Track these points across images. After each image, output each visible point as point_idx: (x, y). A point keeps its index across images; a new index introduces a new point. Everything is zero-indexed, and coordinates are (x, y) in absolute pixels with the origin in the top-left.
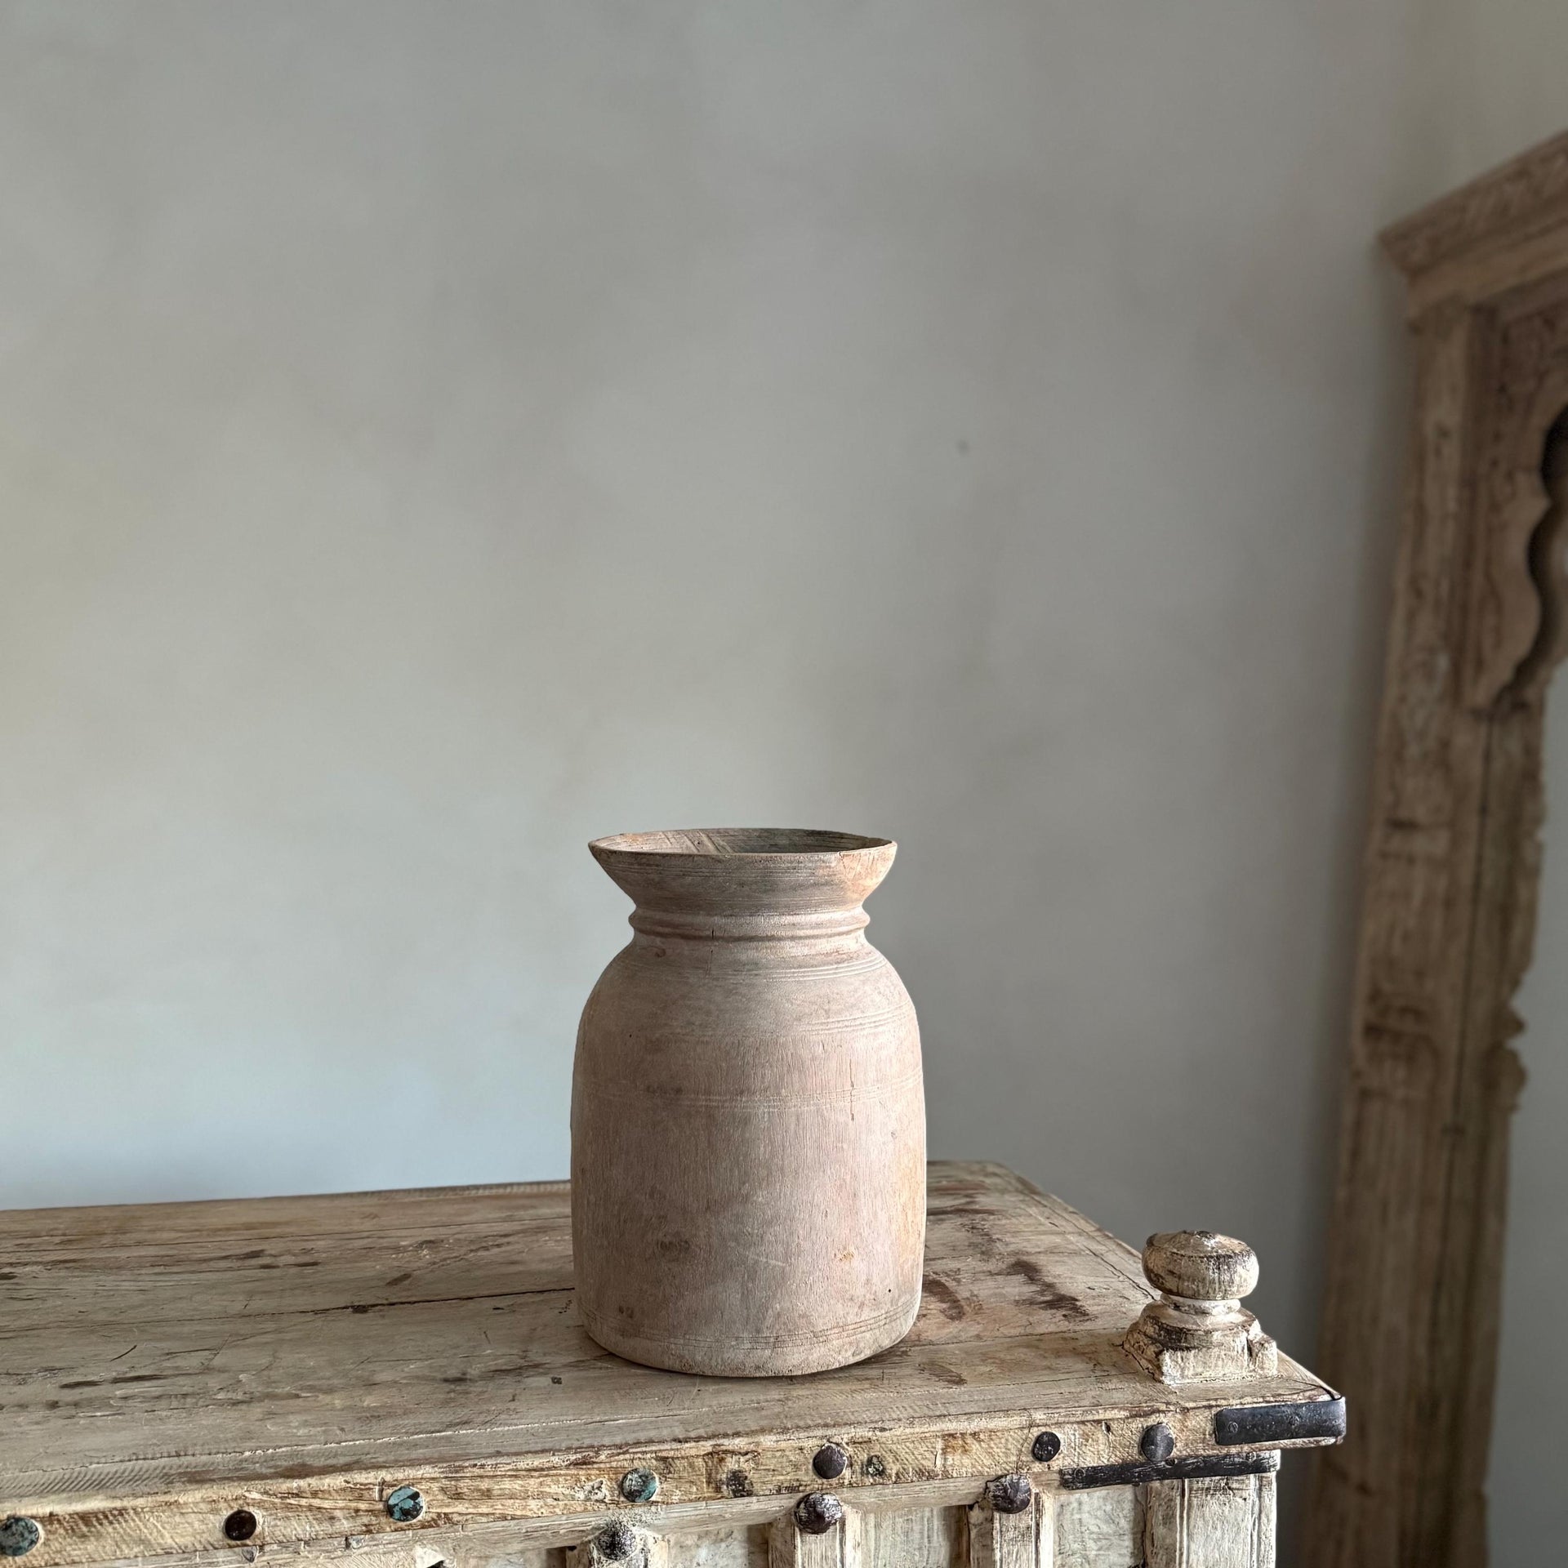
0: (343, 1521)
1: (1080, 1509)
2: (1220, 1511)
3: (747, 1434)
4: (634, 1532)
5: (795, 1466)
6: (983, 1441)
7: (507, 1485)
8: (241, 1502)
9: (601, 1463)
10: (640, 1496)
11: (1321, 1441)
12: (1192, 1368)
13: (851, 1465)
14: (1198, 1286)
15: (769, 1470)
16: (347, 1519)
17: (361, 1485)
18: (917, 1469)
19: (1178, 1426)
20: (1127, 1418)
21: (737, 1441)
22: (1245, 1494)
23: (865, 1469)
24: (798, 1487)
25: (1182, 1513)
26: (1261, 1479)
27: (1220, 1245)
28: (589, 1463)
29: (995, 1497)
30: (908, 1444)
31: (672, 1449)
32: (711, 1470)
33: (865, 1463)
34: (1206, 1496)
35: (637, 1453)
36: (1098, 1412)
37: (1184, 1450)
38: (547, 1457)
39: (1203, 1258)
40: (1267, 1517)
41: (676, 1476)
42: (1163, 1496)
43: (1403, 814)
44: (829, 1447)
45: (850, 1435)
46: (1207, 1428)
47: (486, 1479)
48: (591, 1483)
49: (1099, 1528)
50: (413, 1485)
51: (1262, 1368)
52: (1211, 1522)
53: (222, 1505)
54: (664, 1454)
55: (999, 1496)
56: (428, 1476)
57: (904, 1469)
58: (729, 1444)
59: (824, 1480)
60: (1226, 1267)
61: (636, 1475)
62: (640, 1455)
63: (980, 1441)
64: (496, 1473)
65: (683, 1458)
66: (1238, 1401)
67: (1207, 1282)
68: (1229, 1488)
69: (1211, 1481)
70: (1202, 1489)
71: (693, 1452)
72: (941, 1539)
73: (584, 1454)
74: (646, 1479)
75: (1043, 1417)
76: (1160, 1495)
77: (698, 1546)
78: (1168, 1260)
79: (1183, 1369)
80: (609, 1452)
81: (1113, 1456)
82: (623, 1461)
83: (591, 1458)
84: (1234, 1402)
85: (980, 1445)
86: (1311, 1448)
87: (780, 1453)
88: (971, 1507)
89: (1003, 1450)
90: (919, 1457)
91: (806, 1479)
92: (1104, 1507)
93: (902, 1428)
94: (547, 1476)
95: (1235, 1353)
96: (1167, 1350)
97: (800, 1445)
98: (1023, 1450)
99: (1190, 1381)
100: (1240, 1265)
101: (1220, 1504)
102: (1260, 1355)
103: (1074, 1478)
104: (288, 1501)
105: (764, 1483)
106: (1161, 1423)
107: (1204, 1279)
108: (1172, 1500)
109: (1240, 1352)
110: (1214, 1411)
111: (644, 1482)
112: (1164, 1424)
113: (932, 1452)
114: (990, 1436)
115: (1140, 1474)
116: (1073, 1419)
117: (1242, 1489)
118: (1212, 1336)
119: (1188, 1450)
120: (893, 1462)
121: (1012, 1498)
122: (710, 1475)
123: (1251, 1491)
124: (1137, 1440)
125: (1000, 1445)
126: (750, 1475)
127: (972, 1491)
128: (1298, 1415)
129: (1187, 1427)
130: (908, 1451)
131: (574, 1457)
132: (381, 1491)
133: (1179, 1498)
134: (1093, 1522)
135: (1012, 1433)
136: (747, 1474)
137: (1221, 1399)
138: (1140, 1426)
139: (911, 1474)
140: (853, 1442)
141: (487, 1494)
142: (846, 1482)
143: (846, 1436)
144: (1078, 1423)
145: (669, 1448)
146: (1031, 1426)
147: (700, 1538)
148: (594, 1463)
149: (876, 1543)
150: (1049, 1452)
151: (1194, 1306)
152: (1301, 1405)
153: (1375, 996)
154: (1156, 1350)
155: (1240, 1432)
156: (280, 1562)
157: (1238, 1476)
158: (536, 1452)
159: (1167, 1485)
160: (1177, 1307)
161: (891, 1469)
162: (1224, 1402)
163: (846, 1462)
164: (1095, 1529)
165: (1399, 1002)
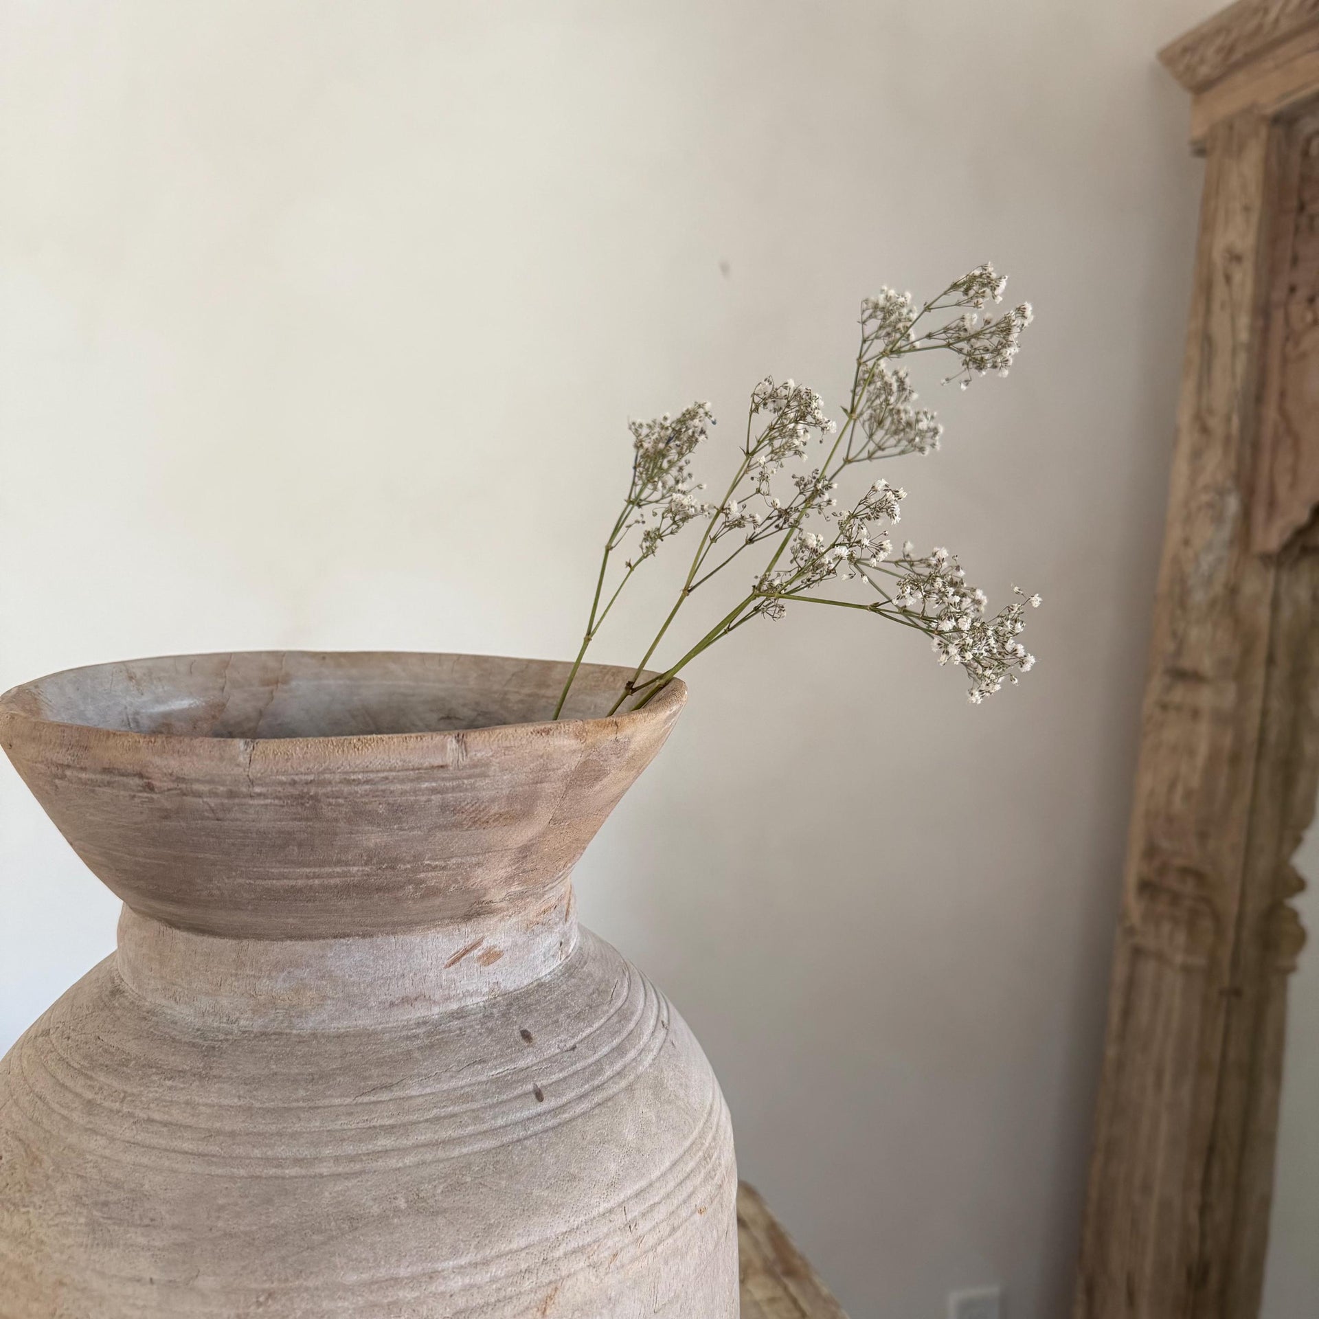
43: (1186, 663)
153: (1151, 852)
165: (1179, 862)
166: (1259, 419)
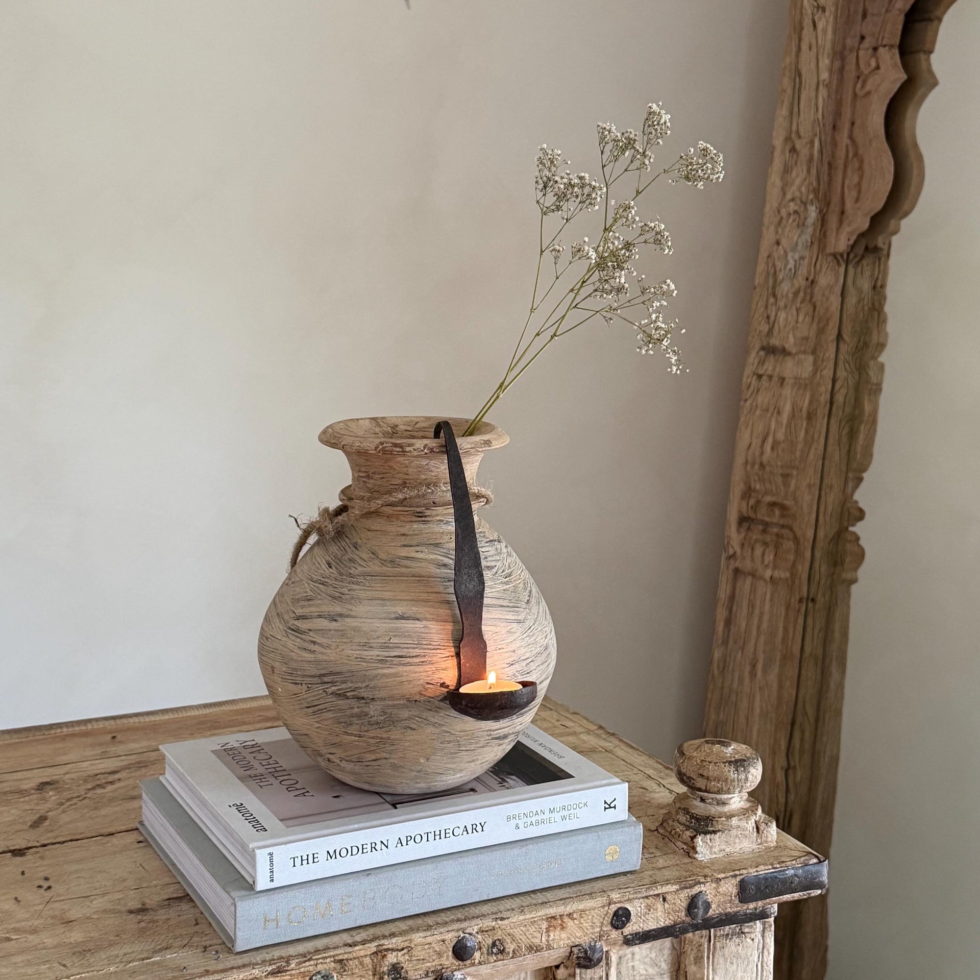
1: (633, 959)
2: (736, 950)
3: (401, 934)
5: (439, 954)
9: (292, 970)
11: (811, 893)
12: (717, 847)
13: (480, 949)
14: (722, 785)
15: (419, 960)
18: (528, 946)
19: (713, 892)
20: (678, 890)
21: (394, 940)
22: (753, 936)
23: (490, 950)
24: (441, 970)
25: (709, 954)
26: (764, 924)
27: (735, 751)
28: (283, 972)
29: (578, 958)
30: (522, 928)
31: (345, 953)
32: (376, 965)
33: (491, 946)
34: (726, 940)
35: (319, 959)
36: (657, 888)
37: (718, 909)
38: (249, 971)
39: (725, 763)
40: (768, 950)
41: (349, 972)
42: (694, 943)
43: (775, 341)
44: (465, 936)
45: (479, 926)
46: (733, 892)
49: (647, 971)
51: (766, 842)
52: (729, 959)
54: (340, 957)
55: (581, 957)
57: (518, 947)
58: (388, 943)
59: (460, 962)
60: (742, 769)
61: (319, 976)
62: (321, 960)
63: (573, 919)
65: (355, 958)
66: (755, 870)
67: (729, 782)
68: (742, 933)
69: (730, 928)
70: (723, 935)
71: (362, 953)
73: (278, 965)
74: (327, 978)
75: (618, 896)
76: (692, 942)
78: (698, 767)
80: (297, 961)
81: (668, 919)
82: (309, 967)
83: (284, 967)
84: (751, 870)
85: (574, 922)
86: (804, 899)
87: (427, 946)
88: (557, 967)
89: (590, 924)
90: (530, 937)
91: (446, 963)
92: (650, 955)
93: (517, 916)
95: (748, 832)
96: (700, 834)
97: (443, 938)
98: (604, 922)
99: (716, 856)
100: (752, 766)
101: (736, 945)
102: (765, 832)
103: (633, 937)
105: (416, 970)
106: (701, 892)
107: (727, 779)
108: (701, 945)
109: (751, 831)
110: (738, 879)
112: (704, 892)
113: (539, 932)
114: (581, 914)
115: (680, 929)
116: (639, 895)
117: (751, 933)
118: (732, 821)
119: (720, 909)
120: (511, 943)
121: (591, 957)
122: (375, 969)
123: (757, 933)
124: (685, 906)
125: (588, 921)
126: (405, 966)
127: (561, 955)
128: (796, 876)
129: (719, 893)
130: (521, 932)
131: (270, 969)
133: (706, 943)
134: (642, 967)
135: (596, 911)
136: (402, 965)
137: (743, 869)
138: (687, 895)
139: (523, 950)
140: (481, 931)
142: (477, 961)
143: (476, 927)
144: (643, 898)
145: (343, 952)
146: (609, 904)
148: (287, 971)
150: (623, 921)
151: (716, 798)
152: (798, 869)
154: (691, 835)
155: (756, 893)
157: (748, 923)
158: (239, 968)
159: (698, 934)
160: (703, 800)
161: (509, 948)
163: (477, 947)
164: (643, 972)
165: (768, 499)
166: (834, 144)
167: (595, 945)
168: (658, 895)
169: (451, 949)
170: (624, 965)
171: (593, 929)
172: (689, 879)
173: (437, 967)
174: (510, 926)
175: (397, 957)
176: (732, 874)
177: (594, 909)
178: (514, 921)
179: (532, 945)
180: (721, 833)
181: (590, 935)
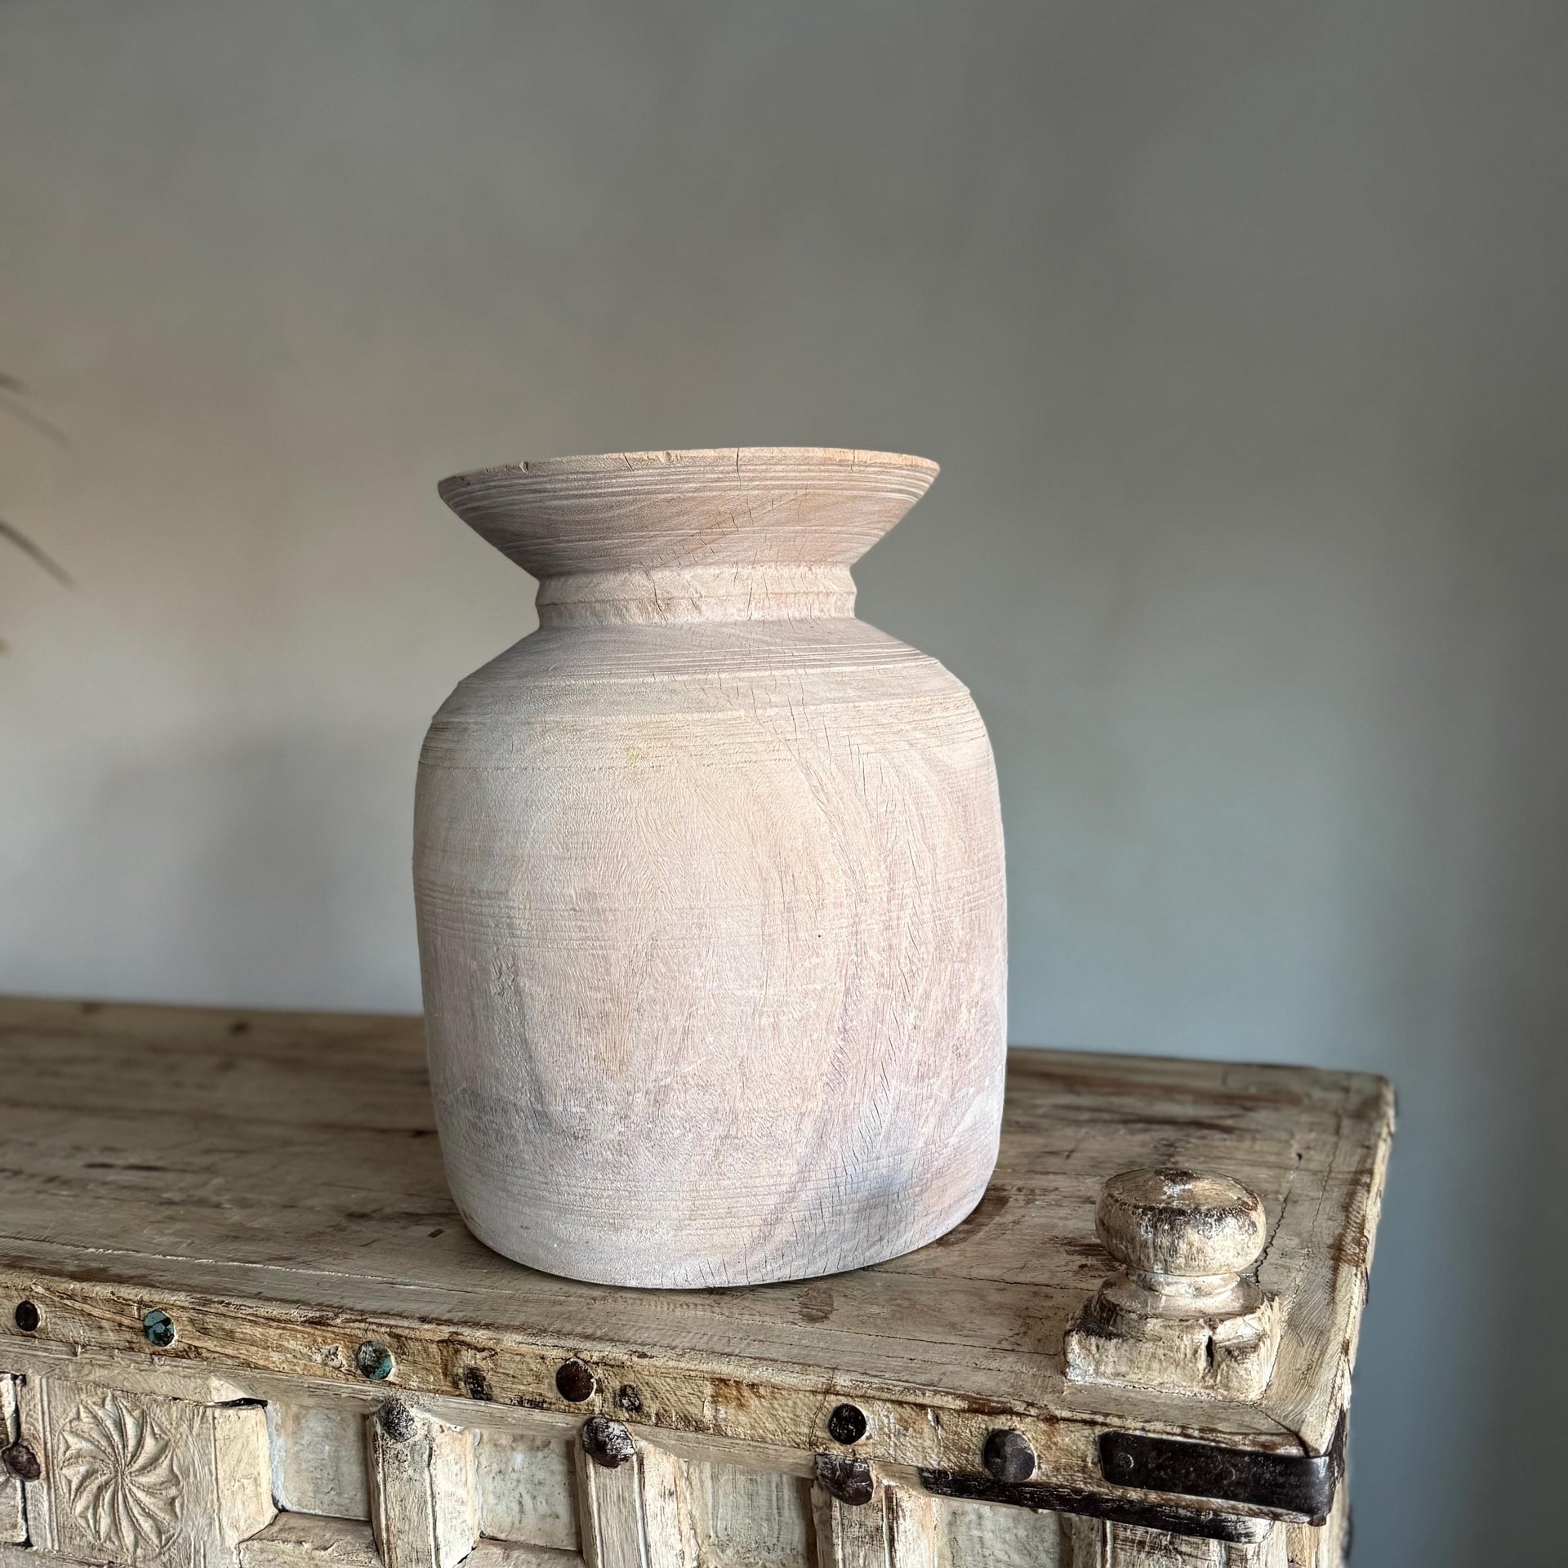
0: (110, 1333)
1: (980, 1525)
4: (411, 1414)
5: (536, 1376)
6: (764, 1397)
7: (248, 1329)
8: (28, 1293)
9: (338, 1326)
10: (374, 1372)
12: (1111, 1364)
13: (601, 1391)
14: (1126, 1247)
15: (508, 1375)
16: (112, 1330)
17: (124, 1299)
18: (682, 1415)
19: (1043, 1440)
20: (964, 1411)
23: (618, 1399)
24: (542, 1403)
26: (1229, 1550)
28: (324, 1325)
29: (826, 1476)
30: (669, 1381)
31: (408, 1328)
32: (446, 1360)
33: (618, 1392)
34: (1139, 1552)
35: (373, 1323)
36: (924, 1394)
37: (1055, 1476)
38: (291, 1309)
39: (1138, 1208)
41: (411, 1358)
42: (1082, 1536)
44: (576, 1362)
45: (602, 1354)
46: (1089, 1453)
47: (230, 1320)
48: (328, 1347)
49: (1009, 1557)
50: (166, 1310)
53: (14, 1293)
54: (399, 1331)
56: (178, 1303)
58: (468, 1334)
59: (570, 1402)
60: (1166, 1227)
61: (370, 1349)
62: (374, 1327)
63: (760, 1397)
64: (237, 1315)
65: (417, 1340)
66: (1140, 1425)
68: (1175, 1549)
69: (1146, 1532)
70: (1133, 1541)
71: (428, 1336)
72: (794, 1515)
73: (325, 1313)
74: (380, 1355)
75: (848, 1384)
76: (1078, 1533)
77: (513, 1449)
79: (1098, 1363)
80: (348, 1317)
81: (945, 1459)
82: (356, 1329)
83: (328, 1318)
84: (1132, 1425)
85: (760, 1402)
87: (518, 1358)
88: (809, 1482)
89: (791, 1416)
90: (684, 1400)
91: (550, 1395)
92: (1015, 1532)
93: (665, 1359)
94: (284, 1328)
96: (1080, 1332)
97: (543, 1353)
98: (817, 1421)
99: (1107, 1382)
103: (936, 1479)
104: (66, 1301)
105: (503, 1388)
106: (1014, 1430)
108: (1092, 1545)
110: (1099, 1431)
111: (378, 1358)
112: (1019, 1433)
113: (699, 1397)
114: (772, 1392)
116: (886, 1396)
117: (1197, 1557)
118: (1147, 1324)
119: (1060, 1477)
120: (652, 1399)
122: (446, 1366)
124: (980, 1445)
125: (786, 1408)
126: (488, 1377)
128: (1235, 1466)
129: (1056, 1444)
130: (668, 1388)
131: (311, 1314)
132: (139, 1309)
133: (1099, 1544)
134: (999, 1546)
135: (801, 1396)
136: (485, 1375)
137: (1115, 1415)
138: (983, 1426)
139: (674, 1419)
140: (603, 1363)
141: (230, 1336)
143: (597, 1354)
144: (893, 1402)
145: (404, 1325)
146: (827, 1392)
147: (515, 1440)
148: (331, 1325)
149: (713, 1499)
150: (852, 1432)
152: (1244, 1453)
155: (1136, 1471)
156: (99, 1362)
157: (1186, 1535)
161: (649, 1407)
162: (1116, 1421)
163: (595, 1386)
164: (1001, 1556)
167: (852, 1465)
168: (923, 1407)
169: (554, 1375)
170: (963, 1529)
171: (796, 1425)
172: (995, 1399)
173: (535, 1396)
174: (648, 1370)
175: (475, 1358)
176: (1087, 1417)
177: (797, 1391)
178: (658, 1364)
179: (689, 1416)
180: (1121, 1340)
181: (793, 1436)
